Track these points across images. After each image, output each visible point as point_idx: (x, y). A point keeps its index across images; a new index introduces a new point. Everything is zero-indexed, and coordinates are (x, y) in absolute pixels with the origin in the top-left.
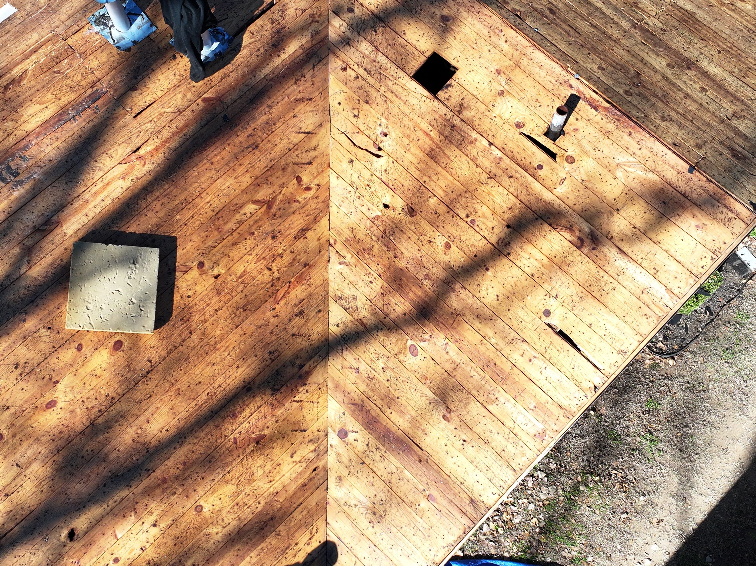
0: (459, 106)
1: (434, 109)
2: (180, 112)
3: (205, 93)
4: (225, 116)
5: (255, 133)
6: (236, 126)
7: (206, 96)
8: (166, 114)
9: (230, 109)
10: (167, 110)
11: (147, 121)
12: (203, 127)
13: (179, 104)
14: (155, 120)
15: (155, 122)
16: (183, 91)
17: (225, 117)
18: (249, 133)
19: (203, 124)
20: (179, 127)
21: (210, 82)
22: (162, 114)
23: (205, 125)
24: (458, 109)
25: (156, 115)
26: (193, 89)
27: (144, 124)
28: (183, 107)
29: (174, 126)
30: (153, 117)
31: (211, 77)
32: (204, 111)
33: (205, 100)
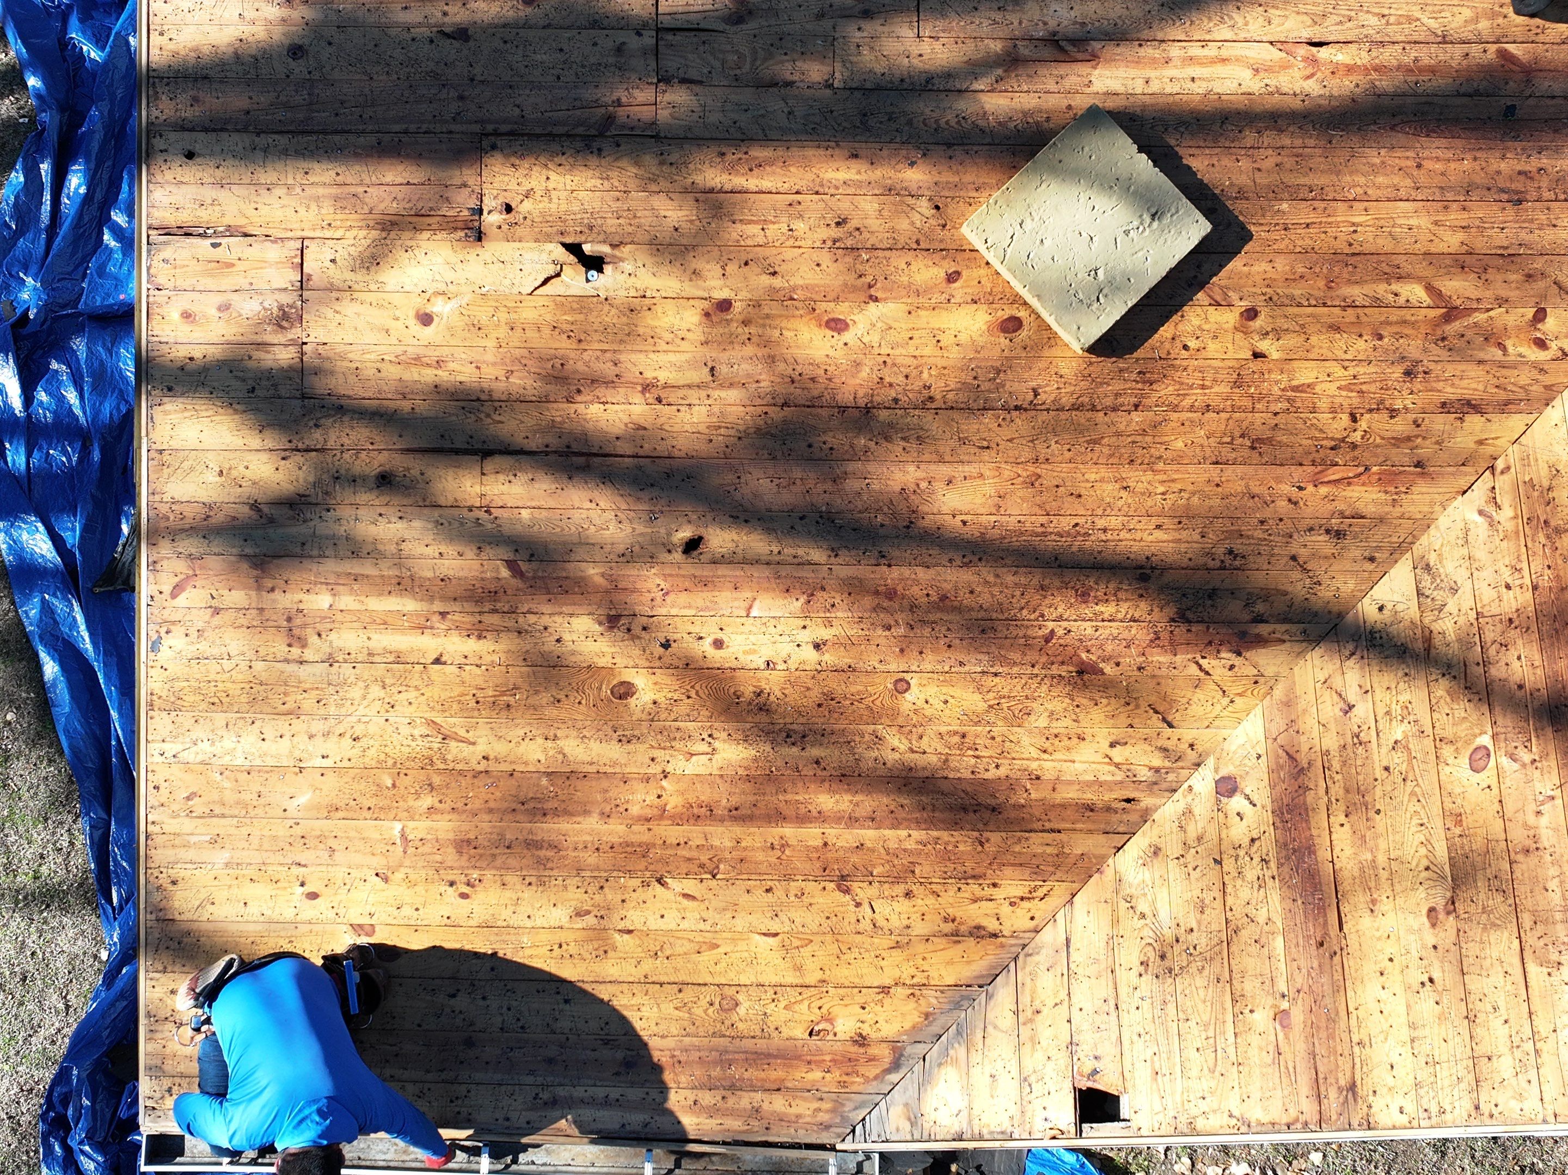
3: (1514, 42)
5: (1537, 176)
9: (1531, 102)
12: (1459, 95)
18: (1528, 168)
19: (1462, 90)
20: (1420, 63)
23: (1464, 95)
27: (1368, 12)
29: (1414, 54)
30: (1392, 11)
33: (1503, 54)
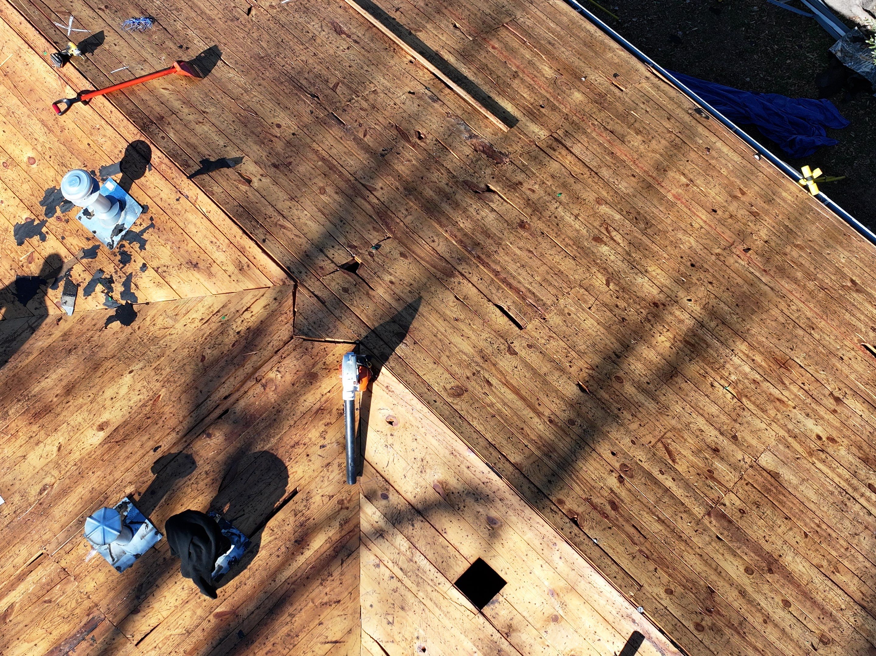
0: (507, 628)
1: (479, 626)
2: (189, 633)
4: (241, 631)
6: (253, 642)
7: (219, 610)
8: (172, 636)
10: (174, 633)
11: (151, 648)
13: (187, 624)
14: (160, 645)
15: (160, 649)
16: (192, 608)
17: (241, 633)
21: (223, 593)
22: (167, 638)
24: (506, 631)
25: (161, 640)
26: (204, 604)
28: (192, 627)
31: (224, 587)
32: (217, 628)
